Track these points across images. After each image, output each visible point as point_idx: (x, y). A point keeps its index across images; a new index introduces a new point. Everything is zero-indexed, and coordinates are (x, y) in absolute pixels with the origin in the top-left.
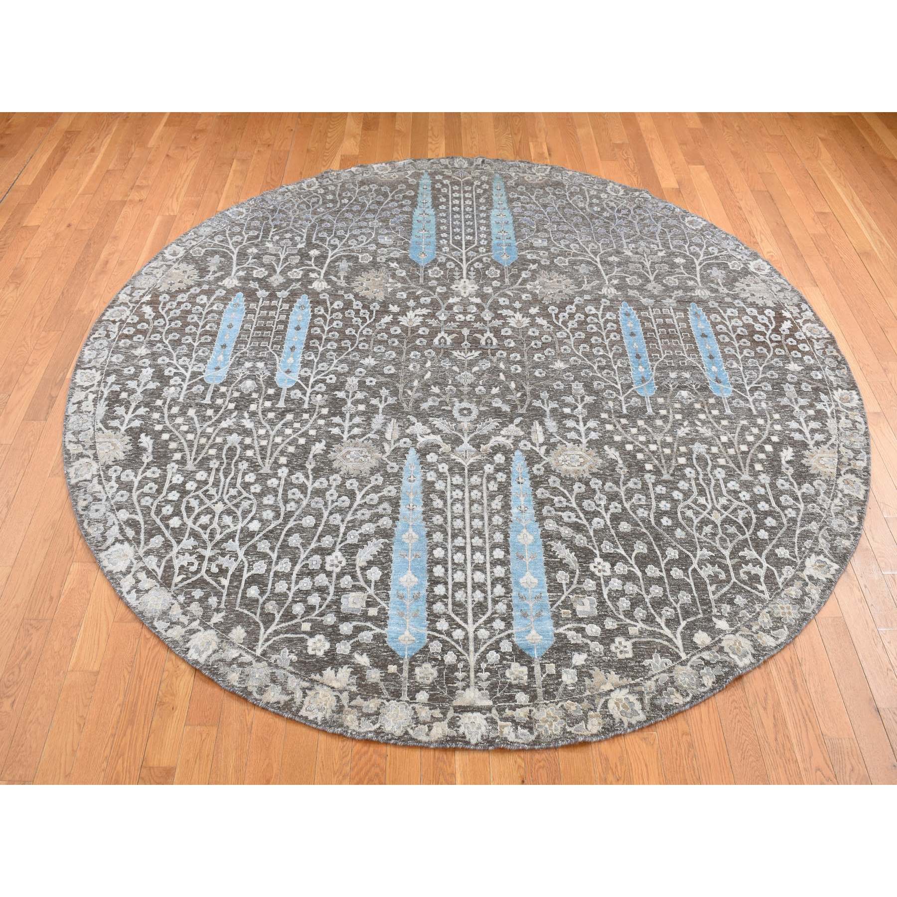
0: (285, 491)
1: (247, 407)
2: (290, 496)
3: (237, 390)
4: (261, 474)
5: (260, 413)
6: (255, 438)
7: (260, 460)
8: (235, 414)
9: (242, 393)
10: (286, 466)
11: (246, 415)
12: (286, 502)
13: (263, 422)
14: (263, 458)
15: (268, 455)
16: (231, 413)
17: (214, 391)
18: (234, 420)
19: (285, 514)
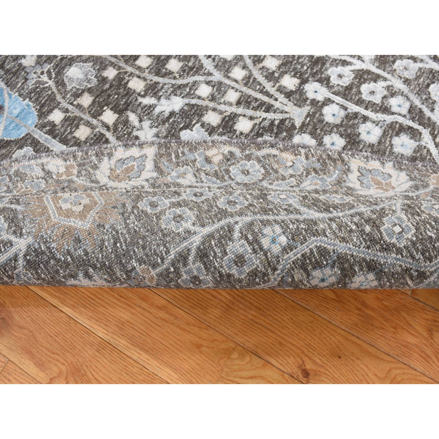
0: (360, 102)
1: (129, 92)
2: (377, 99)
3: (77, 95)
4: (303, 125)
5: (156, 79)
6: (211, 105)
7: (270, 116)
8: (133, 118)
9: (90, 91)
10: (304, 82)
11: (147, 101)
12: (386, 110)
13: (180, 82)
14: (269, 108)
15: (265, 99)
16: (126, 122)
17: (50, 132)
18: (146, 124)
19: (413, 119)
